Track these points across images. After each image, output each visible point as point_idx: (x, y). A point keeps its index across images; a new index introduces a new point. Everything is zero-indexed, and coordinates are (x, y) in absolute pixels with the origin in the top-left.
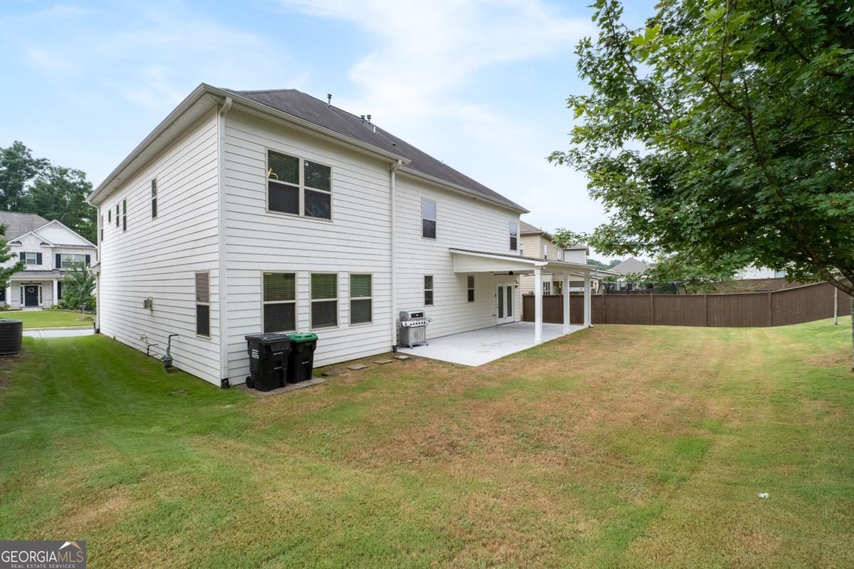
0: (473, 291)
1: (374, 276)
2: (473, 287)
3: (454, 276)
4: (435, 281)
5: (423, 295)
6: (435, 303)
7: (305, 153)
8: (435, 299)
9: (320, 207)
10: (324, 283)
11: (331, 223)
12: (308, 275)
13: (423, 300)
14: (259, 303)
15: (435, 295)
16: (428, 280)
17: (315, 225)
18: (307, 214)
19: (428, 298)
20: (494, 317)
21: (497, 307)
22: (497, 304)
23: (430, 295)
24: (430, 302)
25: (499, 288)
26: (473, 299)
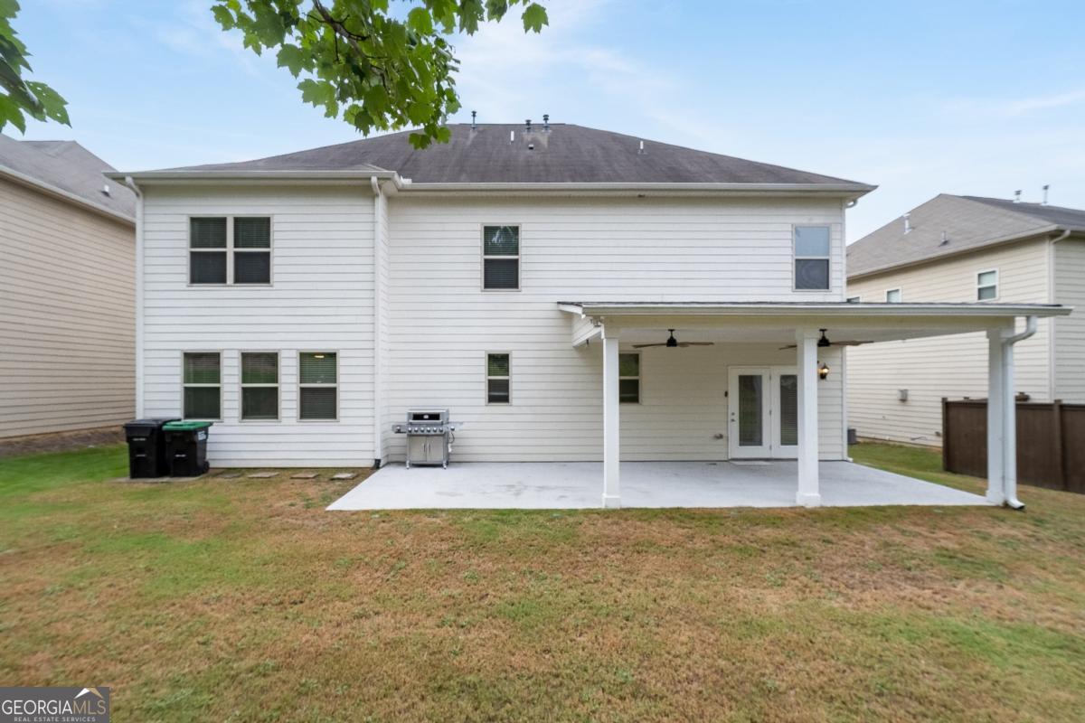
0: (636, 383)
1: (340, 355)
2: (638, 374)
3: (576, 354)
4: (515, 362)
5: (483, 385)
6: (516, 401)
7: (231, 209)
8: (514, 394)
9: (255, 270)
10: (260, 365)
11: (271, 288)
12: (237, 355)
13: (482, 394)
14: (179, 385)
16: (499, 362)
17: (252, 292)
18: (238, 280)
19: (498, 393)
20: (720, 441)
21: (733, 420)
22: (733, 414)
23: (505, 386)
24: (505, 399)
25: (741, 378)
26: (635, 399)
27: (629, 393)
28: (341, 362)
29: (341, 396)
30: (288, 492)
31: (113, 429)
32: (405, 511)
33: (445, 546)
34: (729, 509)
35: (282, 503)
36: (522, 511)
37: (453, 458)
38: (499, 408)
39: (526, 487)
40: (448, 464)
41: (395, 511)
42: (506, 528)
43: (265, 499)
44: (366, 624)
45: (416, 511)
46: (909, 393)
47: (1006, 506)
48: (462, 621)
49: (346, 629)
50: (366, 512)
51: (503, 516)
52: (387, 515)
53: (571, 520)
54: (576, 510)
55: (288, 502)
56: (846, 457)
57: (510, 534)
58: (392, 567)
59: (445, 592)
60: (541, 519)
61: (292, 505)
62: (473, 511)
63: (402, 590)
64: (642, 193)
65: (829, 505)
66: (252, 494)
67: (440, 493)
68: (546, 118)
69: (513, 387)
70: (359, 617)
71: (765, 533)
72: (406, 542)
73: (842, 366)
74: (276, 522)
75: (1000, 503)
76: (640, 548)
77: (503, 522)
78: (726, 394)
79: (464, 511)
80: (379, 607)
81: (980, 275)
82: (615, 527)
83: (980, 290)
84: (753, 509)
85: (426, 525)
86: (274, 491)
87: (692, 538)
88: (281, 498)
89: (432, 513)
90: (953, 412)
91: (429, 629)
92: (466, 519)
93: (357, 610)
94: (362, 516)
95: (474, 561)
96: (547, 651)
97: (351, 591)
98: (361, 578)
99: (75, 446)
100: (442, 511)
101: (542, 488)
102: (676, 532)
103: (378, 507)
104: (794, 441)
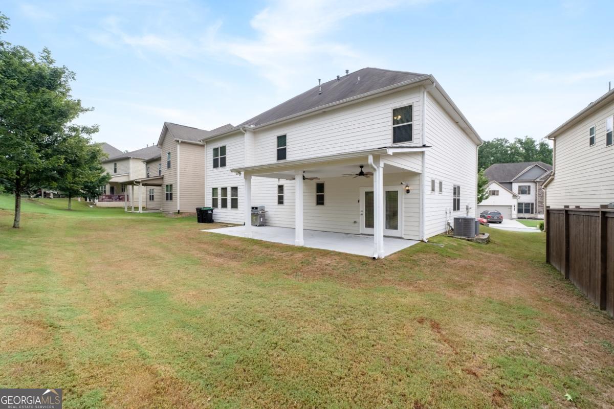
0: (323, 196)
1: (239, 187)
2: (323, 192)
4: (285, 188)
5: (277, 198)
6: (285, 203)
7: (219, 145)
8: (285, 201)
10: (224, 191)
11: (225, 168)
12: (221, 188)
13: (277, 201)
15: (285, 198)
16: (281, 188)
18: (221, 166)
19: (281, 201)
20: (355, 224)
21: (362, 214)
22: (362, 211)
23: (282, 198)
25: (367, 193)
26: (322, 204)
27: (320, 201)
28: (239, 190)
29: (239, 201)
38: (281, 206)
56: (422, 239)
64: (324, 110)
68: (347, 71)
73: (419, 185)
78: (359, 201)
104: (396, 228)
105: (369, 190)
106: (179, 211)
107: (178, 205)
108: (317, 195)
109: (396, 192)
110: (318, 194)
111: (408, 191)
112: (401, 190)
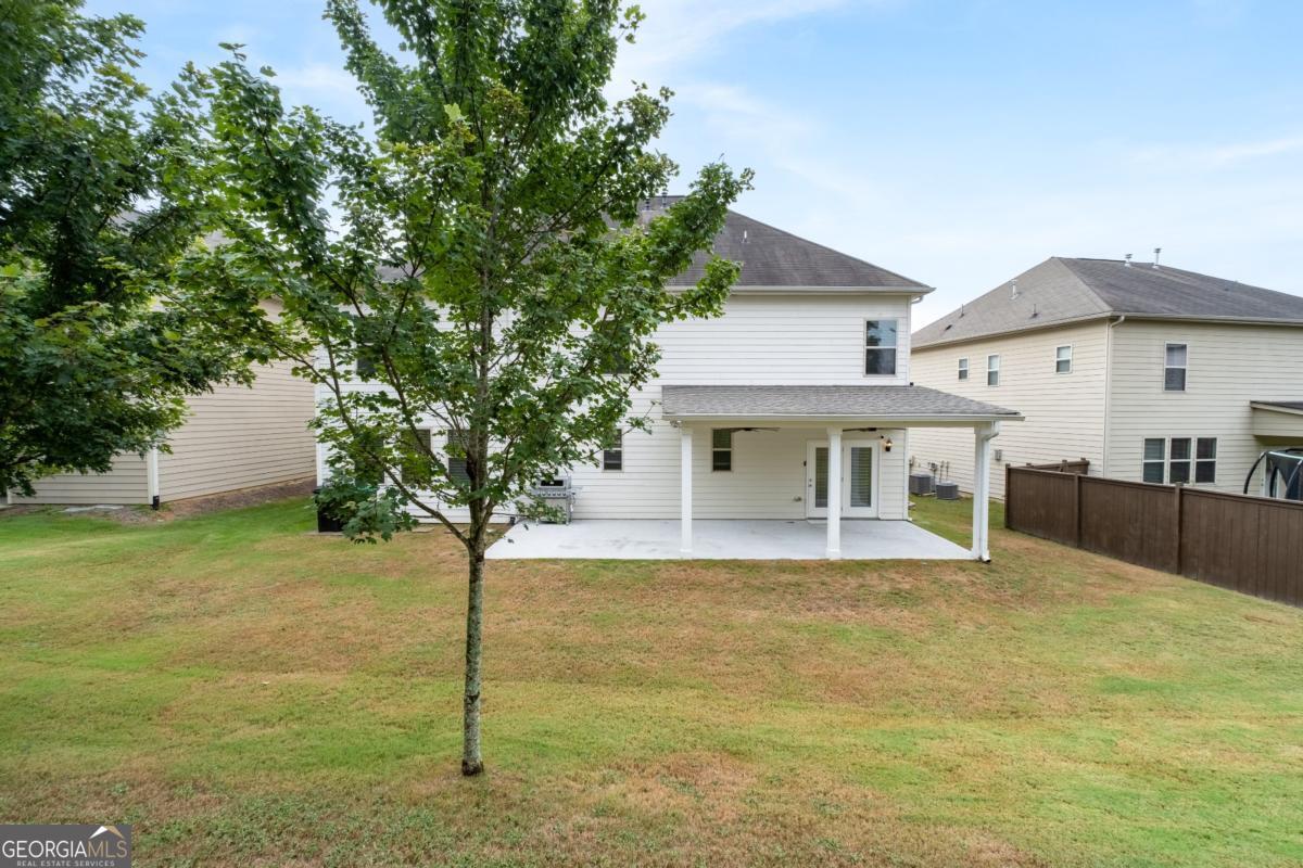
0: (728, 454)
2: (727, 446)
4: (627, 436)
5: (600, 456)
6: (624, 469)
8: (624, 464)
13: (598, 463)
19: (613, 461)
20: (799, 503)
21: (809, 486)
22: (810, 480)
23: (618, 455)
24: (618, 467)
25: (818, 450)
26: (728, 468)
27: (722, 462)
30: (445, 545)
31: (279, 485)
32: (535, 560)
33: (561, 584)
34: (772, 561)
35: (444, 554)
36: (620, 561)
37: (574, 516)
38: (613, 474)
39: (629, 542)
40: (570, 520)
41: (527, 560)
42: (606, 573)
43: (430, 551)
44: (513, 624)
45: (544, 560)
46: (1003, 453)
47: (980, 560)
48: (567, 623)
49: (502, 626)
50: (507, 560)
51: (605, 564)
52: (522, 563)
53: (653, 567)
54: (659, 561)
55: (449, 553)
56: (906, 517)
57: (607, 576)
58: (527, 596)
59: (560, 609)
60: (632, 567)
61: (452, 555)
62: (585, 560)
63: (533, 608)
65: (848, 558)
66: (419, 546)
67: (561, 546)
69: (625, 456)
70: (510, 621)
71: (785, 578)
72: (536, 581)
73: (905, 440)
74: (444, 568)
75: (977, 557)
76: (693, 586)
77: (604, 568)
78: (805, 464)
79: (577, 561)
80: (520, 616)
81: (1059, 349)
82: (682, 573)
83: (1058, 363)
84: (790, 561)
85: (549, 570)
86: (435, 544)
87: (731, 581)
88: (442, 549)
89: (555, 561)
90: (1013, 476)
91: (548, 626)
92: (578, 567)
93: (508, 617)
94: (504, 563)
95: (579, 593)
96: (610, 636)
97: (503, 608)
98: (508, 602)
99: (256, 502)
100: (561, 560)
101: (640, 543)
102: (723, 576)
103: (515, 557)
104: (868, 503)
105: (822, 445)
106: (156, 499)
107: (156, 480)
108: (714, 452)
109: (870, 449)
110: (716, 449)
111: (888, 449)
112: (875, 445)
